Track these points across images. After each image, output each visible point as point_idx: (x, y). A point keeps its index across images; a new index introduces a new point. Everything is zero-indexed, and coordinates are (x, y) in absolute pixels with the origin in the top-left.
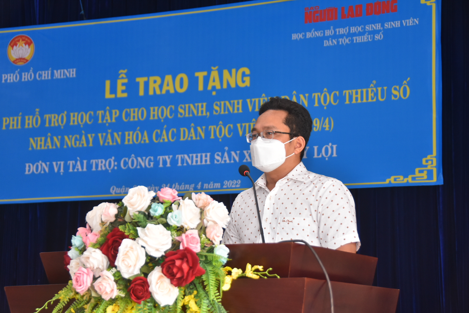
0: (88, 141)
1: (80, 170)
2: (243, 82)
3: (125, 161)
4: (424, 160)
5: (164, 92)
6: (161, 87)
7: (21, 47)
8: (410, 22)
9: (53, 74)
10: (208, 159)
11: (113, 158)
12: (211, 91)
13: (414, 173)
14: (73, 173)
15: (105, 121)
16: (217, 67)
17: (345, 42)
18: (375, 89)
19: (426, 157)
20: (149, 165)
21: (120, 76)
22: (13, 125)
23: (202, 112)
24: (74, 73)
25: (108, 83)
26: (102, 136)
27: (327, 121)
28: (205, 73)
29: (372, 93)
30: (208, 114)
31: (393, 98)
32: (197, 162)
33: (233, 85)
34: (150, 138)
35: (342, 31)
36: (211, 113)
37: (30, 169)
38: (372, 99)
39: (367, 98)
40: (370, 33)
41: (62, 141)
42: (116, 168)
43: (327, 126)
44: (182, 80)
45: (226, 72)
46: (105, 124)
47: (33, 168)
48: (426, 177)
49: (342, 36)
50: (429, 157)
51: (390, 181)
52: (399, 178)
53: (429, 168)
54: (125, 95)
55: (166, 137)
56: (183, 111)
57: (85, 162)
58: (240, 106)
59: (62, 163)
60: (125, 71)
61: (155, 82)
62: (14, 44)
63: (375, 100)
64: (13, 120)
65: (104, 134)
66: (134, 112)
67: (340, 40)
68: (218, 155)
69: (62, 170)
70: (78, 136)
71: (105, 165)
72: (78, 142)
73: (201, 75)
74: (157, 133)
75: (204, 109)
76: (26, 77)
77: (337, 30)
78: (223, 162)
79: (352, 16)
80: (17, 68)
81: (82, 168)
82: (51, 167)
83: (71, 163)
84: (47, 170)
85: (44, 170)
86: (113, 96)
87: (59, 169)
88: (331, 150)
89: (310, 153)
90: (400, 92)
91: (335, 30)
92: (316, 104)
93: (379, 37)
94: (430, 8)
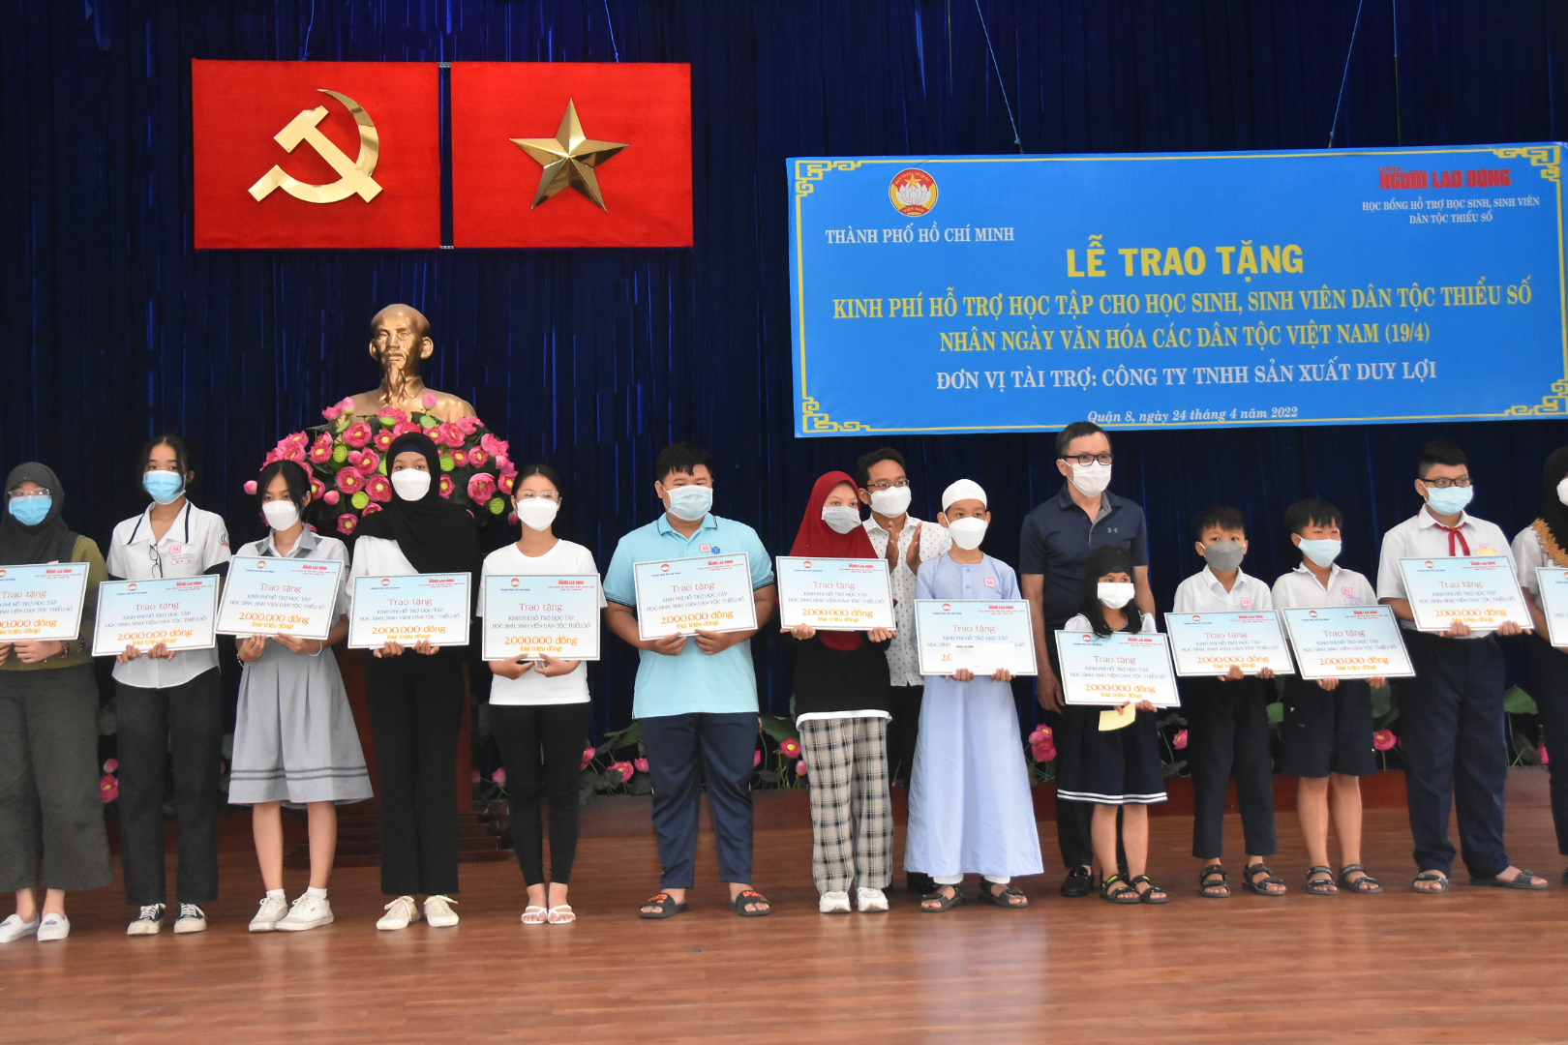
0: (1043, 342)
1: (1034, 385)
2: (1293, 265)
3: (1109, 374)
4: (1553, 386)
5: (1166, 272)
6: (1161, 264)
7: (913, 188)
8: (1529, 201)
9: (973, 234)
10: (1245, 374)
11: (1089, 368)
12: (1242, 277)
13: (1540, 403)
14: (1022, 389)
15: (1070, 313)
16: (1250, 241)
17: (1439, 219)
18: (1484, 288)
19: (1556, 382)
20: (1150, 381)
21: (1092, 245)
22: (909, 311)
23: (1231, 306)
24: (1011, 234)
25: (1071, 254)
26: (1067, 334)
27: (1420, 327)
28: (1232, 249)
29: (1480, 293)
30: (1240, 309)
31: (1509, 301)
32: (1227, 378)
33: (1277, 269)
34: (1149, 340)
35: (1435, 204)
36: (1245, 309)
37: (945, 381)
38: (1482, 301)
39: (1475, 300)
40: (1474, 211)
41: (998, 340)
42: (1094, 384)
43: (1420, 335)
44: (1195, 256)
45: (1264, 250)
46: (1071, 316)
47: (951, 380)
48: (1556, 408)
49: (1435, 212)
50: (1559, 382)
51: (1510, 413)
52: (1522, 409)
53: (1560, 396)
54: (1102, 274)
55: (1175, 340)
56: (1200, 303)
57: (1041, 373)
58: (1290, 300)
59: (1001, 373)
60: (1100, 237)
61: (1151, 256)
62: (901, 182)
63: (1485, 303)
64: (908, 304)
65: (1071, 332)
66: (1119, 300)
67: (1433, 216)
68: (1260, 370)
69: (1002, 385)
70: (1025, 333)
71: (1076, 379)
72: (1026, 343)
73: (1225, 251)
74: (1159, 333)
75: (1234, 302)
76: (926, 236)
77: (1428, 202)
78: (1268, 381)
79: (1448, 186)
80: (909, 220)
81: (1037, 383)
82: (982, 380)
83: (1017, 374)
84: (975, 383)
85: (971, 384)
86: (1081, 274)
87: (997, 382)
88: (1427, 369)
89: (1398, 372)
90: (1519, 294)
91: (1424, 202)
92: (1403, 304)
93: (1487, 218)
94: (1554, 184)
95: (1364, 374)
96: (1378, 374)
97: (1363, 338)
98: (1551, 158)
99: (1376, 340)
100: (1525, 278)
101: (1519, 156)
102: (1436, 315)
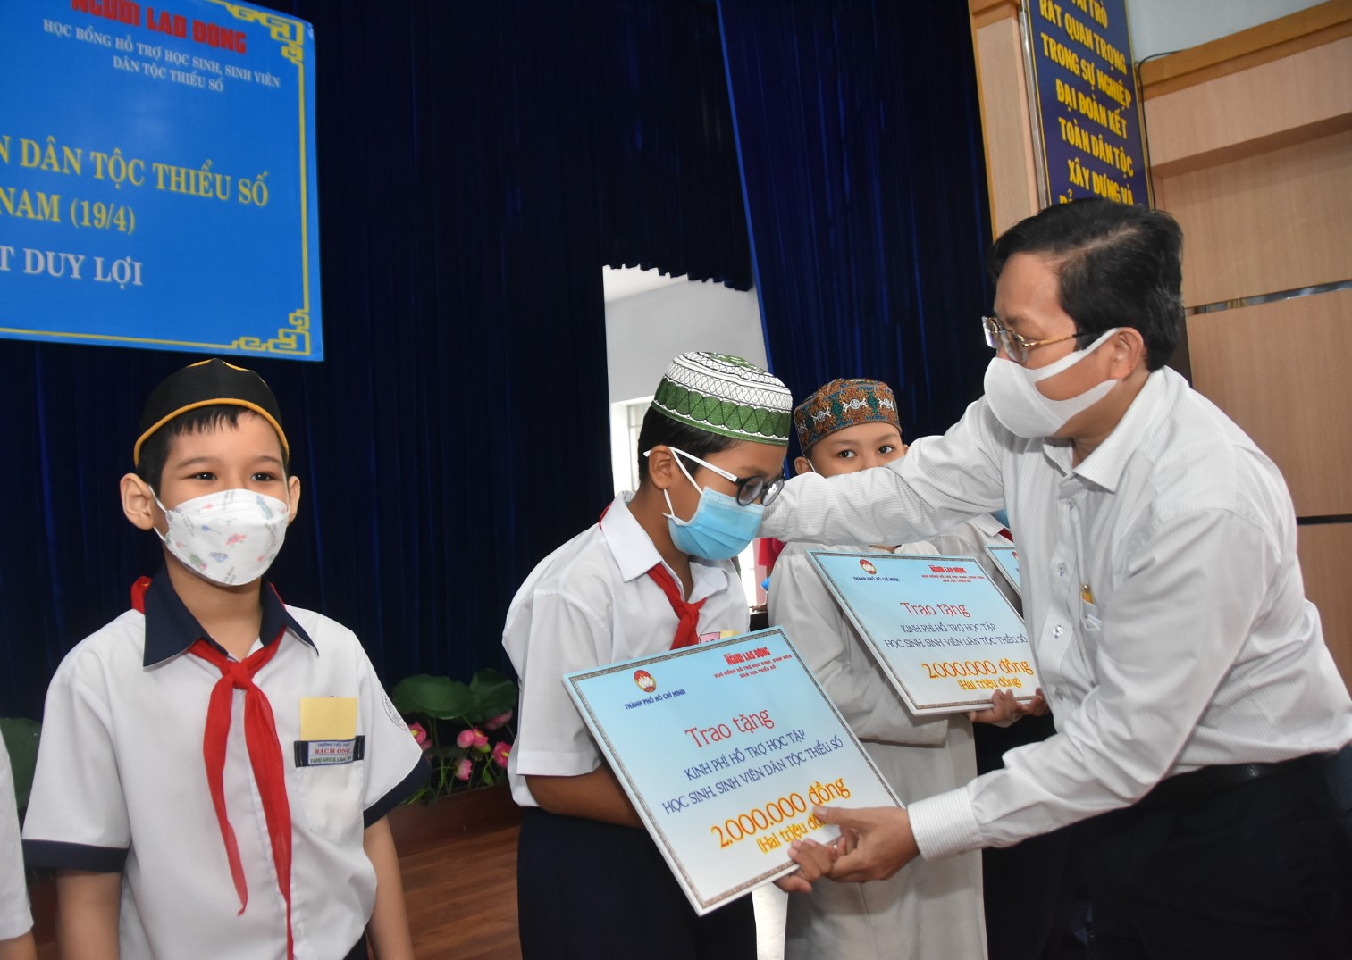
4: (291, 316)
8: (267, 80)
13: (276, 336)
17: (154, 71)
18: (210, 175)
19: (295, 312)
27: (121, 212)
29: (205, 180)
31: (241, 199)
35: (149, 51)
38: (206, 191)
40: (201, 73)
43: (122, 223)
48: (294, 345)
49: (150, 60)
50: (298, 313)
51: (239, 346)
52: (253, 342)
53: (299, 330)
63: (210, 195)
67: (146, 66)
77: (140, 46)
79: (168, 31)
88: (129, 272)
89: (88, 269)
90: (253, 192)
91: (135, 45)
92: (99, 175)
93: (215, 86)
94: (296, 68)
95: (35, 266)
96: (57, 269)
97: (36, 213)
98: (293, 36)
99: (56, 219)
100: (262, 174)
101: (257, 22)
102: (145, 198)
